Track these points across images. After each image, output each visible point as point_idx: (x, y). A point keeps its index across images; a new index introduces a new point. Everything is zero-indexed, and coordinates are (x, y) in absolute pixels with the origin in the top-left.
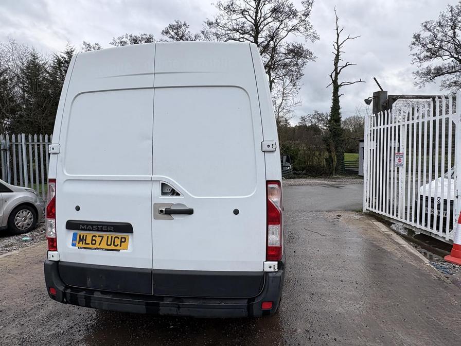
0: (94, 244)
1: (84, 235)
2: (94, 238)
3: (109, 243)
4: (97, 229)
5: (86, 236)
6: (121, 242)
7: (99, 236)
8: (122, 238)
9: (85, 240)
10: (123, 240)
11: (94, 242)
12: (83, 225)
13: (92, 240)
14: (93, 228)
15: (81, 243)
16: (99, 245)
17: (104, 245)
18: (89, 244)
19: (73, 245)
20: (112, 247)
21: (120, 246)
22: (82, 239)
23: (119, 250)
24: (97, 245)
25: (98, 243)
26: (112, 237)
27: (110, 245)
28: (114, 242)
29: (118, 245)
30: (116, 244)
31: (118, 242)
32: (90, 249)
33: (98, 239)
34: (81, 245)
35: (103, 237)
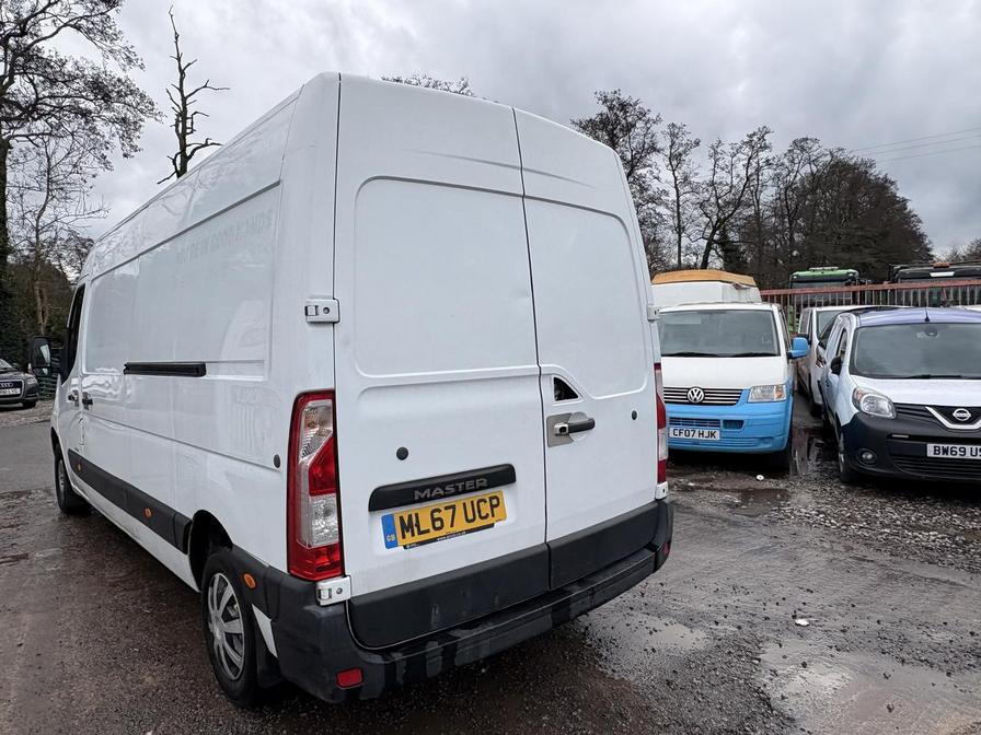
0: (440, 528)
1: (410, 516)
2: (436, 515)
3: (470, 517)
4: (453, 490)
5: (417, 515)
6: (492, 507)
7: (446, 508)
8: (491, 499)
9: (418, 526)
10: (495, 503)
11: (438, 524)
12: (422, 489)
13: (434, 520)
14: (445, 491)
15: (408, 535)
16: (452, 526)
17: (461, 524)
18: (428, 531)
19: (390, 545)
20: (479, 523)
21: (493, 516)
22: (407, 527)
23: (492, 526)
24: (447, 529)
25: (447, 522)
26: (472, 502)
27: (473, 520)
28: (479, 512)
29: (487, 515)
30: (483, 515)
31: (485, 508)
32: (435, 540)
33: (446, 515)
34: (409, 539)
35: (453, 507)
